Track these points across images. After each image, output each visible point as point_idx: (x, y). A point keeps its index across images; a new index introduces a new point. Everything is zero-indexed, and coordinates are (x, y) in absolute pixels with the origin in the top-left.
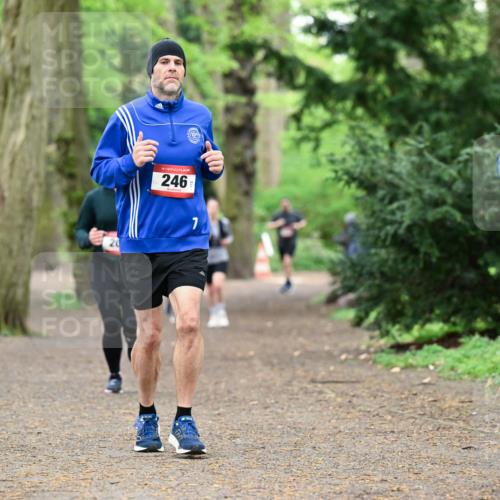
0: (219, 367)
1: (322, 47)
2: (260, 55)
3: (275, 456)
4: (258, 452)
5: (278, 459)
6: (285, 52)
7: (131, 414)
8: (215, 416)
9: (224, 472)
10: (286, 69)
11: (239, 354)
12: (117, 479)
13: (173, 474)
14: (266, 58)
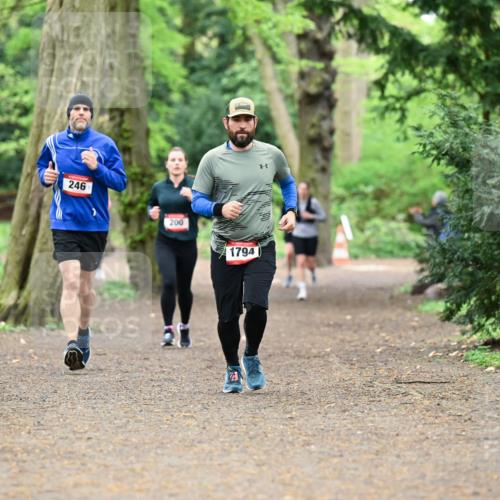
0: (292, 365)
1: (408, 5)
2: (339, 14)
3: (353, 465)
4: (336, 460)
5: (356, 469)
6: (366, 11)
7: (192, 417)
8: (286, 419)
9: (296, 483)
10: (368, 31)
11: (314, 351)
12: (177, 491)
13: (239, 484)
14: (345, 18)
